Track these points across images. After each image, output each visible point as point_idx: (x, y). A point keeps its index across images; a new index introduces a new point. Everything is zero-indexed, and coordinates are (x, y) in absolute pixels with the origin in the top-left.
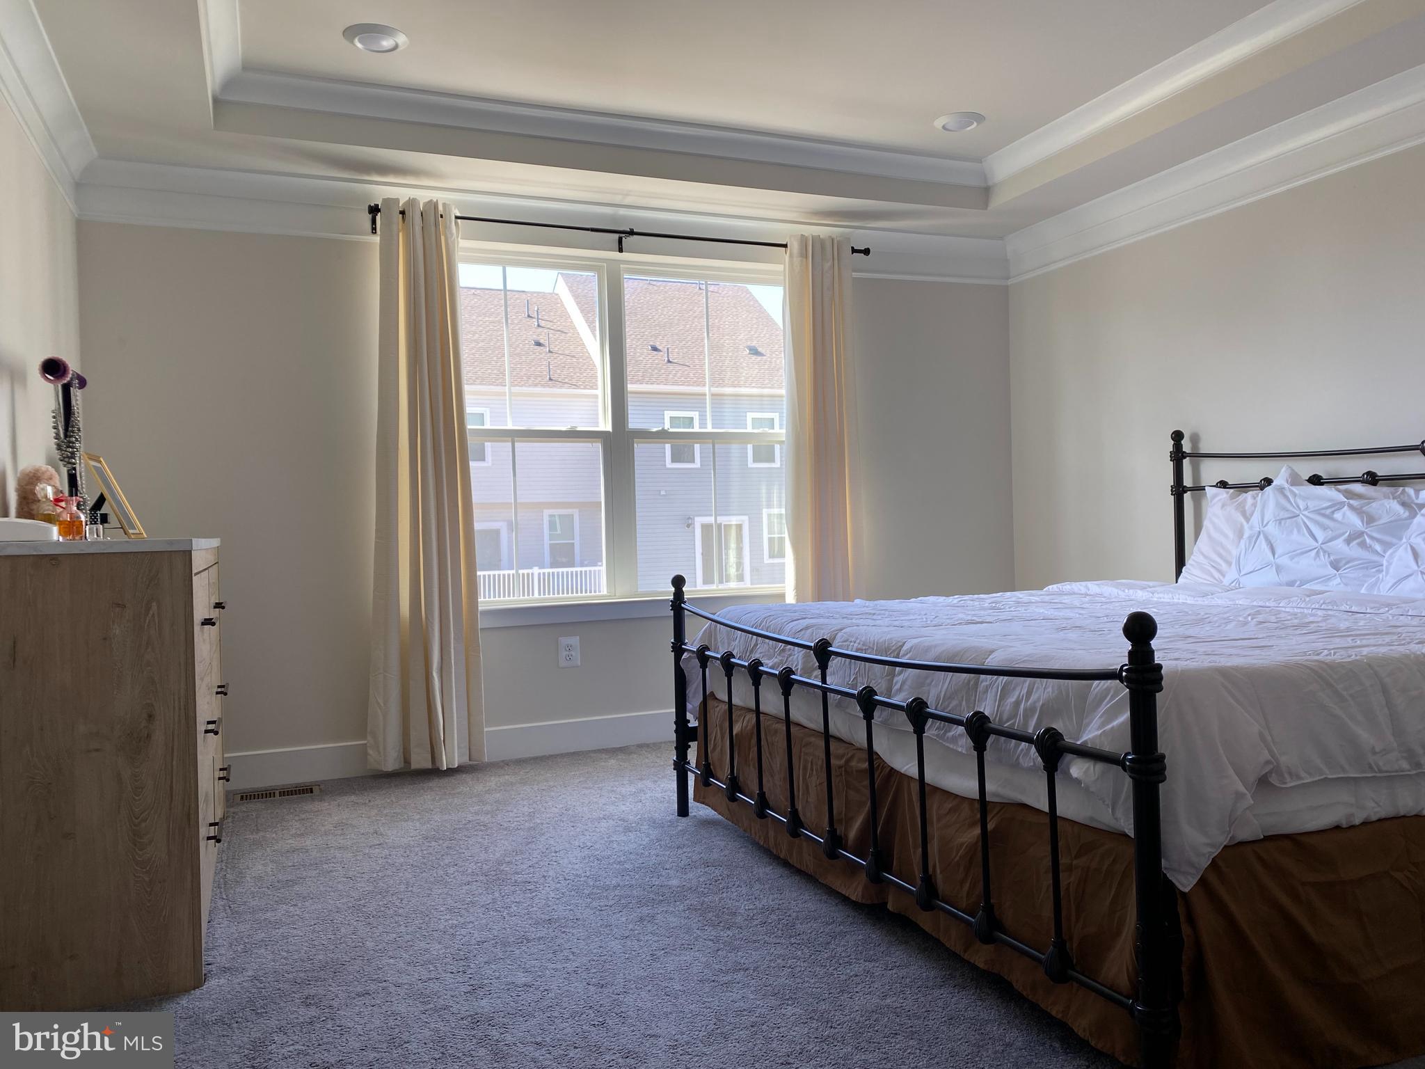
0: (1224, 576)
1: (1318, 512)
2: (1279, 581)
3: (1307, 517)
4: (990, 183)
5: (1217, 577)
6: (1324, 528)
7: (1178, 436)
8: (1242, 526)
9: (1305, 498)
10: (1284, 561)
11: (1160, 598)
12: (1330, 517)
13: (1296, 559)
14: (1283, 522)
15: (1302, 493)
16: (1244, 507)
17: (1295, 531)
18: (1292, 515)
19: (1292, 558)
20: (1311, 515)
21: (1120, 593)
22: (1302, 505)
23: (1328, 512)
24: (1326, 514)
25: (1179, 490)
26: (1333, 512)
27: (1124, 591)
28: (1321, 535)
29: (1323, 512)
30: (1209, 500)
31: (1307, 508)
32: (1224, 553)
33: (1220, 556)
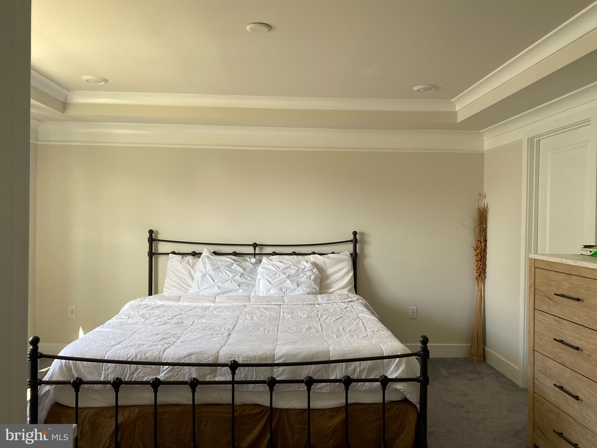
0: (188, 291)
1: (226, 266)
2: (220, 292)
3: (223, 268)
4: (68, 101)
5: (184, 291)
6: (231, 272)
7: (151, 232)
8: (190, 270)
9: (220, 261)
10: (220, 284)
11: (197, 305)
12: (230, 268)
13: (223, 284)
14: (215, 270)
15: (217, 259)
16: (189, 263)
17: (220, 273)
18: (217, 268)
19: (222, 283)
20: (223, 267)
21: (175, 303)
22: (220, 264)
23: (229, 266)
24: (229, 267)
25: (152, 254)
26: (231, 266)
27: (177, 303)
28: (231, 275)
29: (228, 266)
30: (169, 259)
31: (222, 265)
32: (183, 281)
33: (183, 282)
